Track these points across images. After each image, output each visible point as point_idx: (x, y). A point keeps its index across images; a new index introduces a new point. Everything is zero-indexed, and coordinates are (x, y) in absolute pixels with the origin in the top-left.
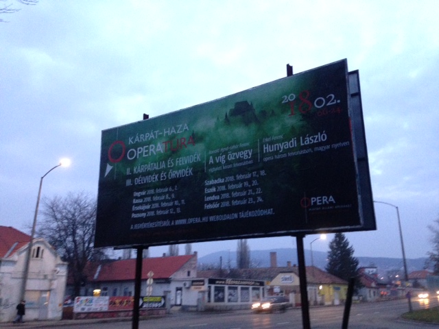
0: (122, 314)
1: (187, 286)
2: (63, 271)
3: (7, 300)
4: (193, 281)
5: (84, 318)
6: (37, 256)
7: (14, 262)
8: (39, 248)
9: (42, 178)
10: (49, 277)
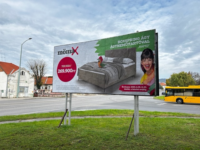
0: (56, 96)
2: (33, 80)
3: (12, 90)
5: (42, 97)
6: (22, 74)
7: (14, 76)
8: (23, 71)
9: (22, 44)
10: (28, 82)
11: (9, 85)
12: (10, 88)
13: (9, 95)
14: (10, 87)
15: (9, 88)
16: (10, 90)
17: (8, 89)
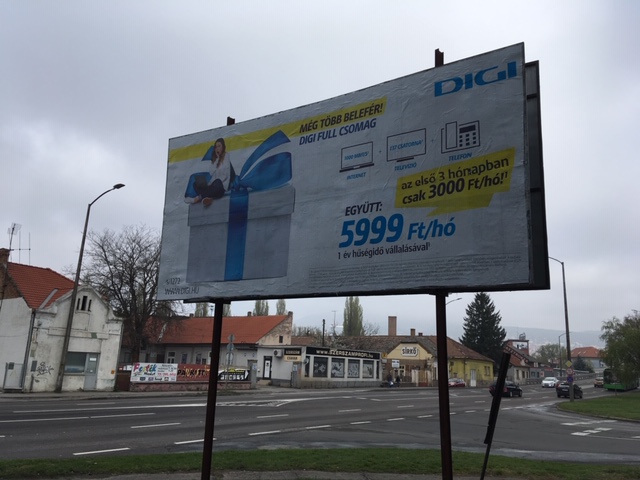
0: (193, 387)
1: (279, 355)
2: (117, 328)
3: (43, 364)
4: (286, 349)
5: (145, 391)
6: (83, 308)
7: (53, 315)
8: (85, 298)
9: (90, 205)
10: (99, 336)
11: (33, 346)
12: (37, 358)
13: (32, 383)
14: (36, 353)
15: (33, 356)
16: (35, 363)
17: (30, 360)
